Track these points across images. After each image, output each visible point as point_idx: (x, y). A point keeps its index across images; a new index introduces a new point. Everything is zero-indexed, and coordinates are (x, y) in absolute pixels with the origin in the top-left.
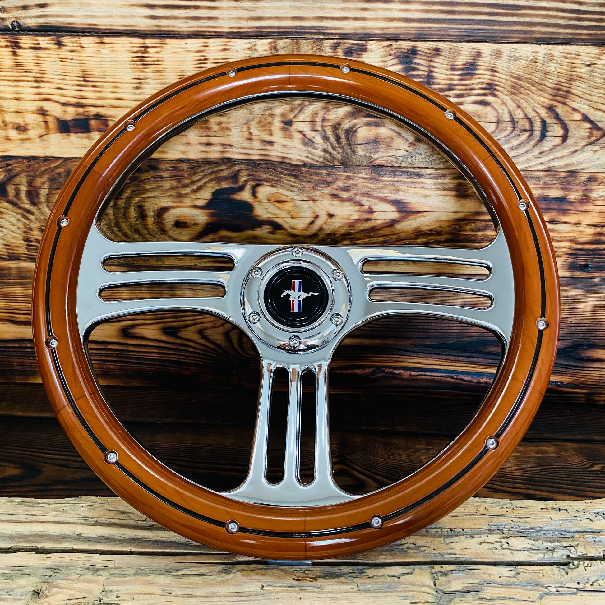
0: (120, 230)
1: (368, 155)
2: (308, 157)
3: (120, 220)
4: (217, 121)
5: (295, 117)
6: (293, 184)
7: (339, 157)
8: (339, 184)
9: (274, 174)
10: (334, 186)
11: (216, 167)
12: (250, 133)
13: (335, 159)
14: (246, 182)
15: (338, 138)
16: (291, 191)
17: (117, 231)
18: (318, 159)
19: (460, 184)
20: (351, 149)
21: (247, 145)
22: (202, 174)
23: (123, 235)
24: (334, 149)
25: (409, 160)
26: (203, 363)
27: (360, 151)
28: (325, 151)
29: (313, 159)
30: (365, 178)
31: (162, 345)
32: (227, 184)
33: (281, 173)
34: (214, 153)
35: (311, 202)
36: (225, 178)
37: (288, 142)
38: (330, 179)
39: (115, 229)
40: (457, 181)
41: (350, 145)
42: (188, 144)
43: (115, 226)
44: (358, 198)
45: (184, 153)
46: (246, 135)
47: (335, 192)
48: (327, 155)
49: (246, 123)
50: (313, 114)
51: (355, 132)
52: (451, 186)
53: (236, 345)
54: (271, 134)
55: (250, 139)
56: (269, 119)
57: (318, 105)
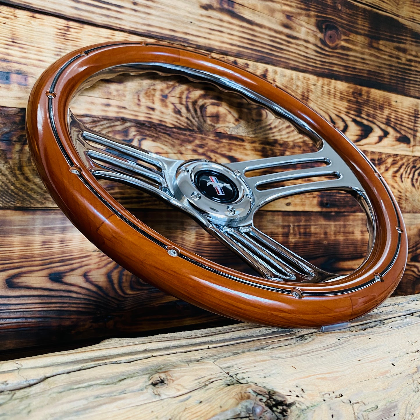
0: (23, 174)
1: (213, 124)
2: (177, 122)
3: (24, 164)
4: (116, 88)
5: (169, 93)
6: (167, 140)
7: (196, 123)
8: (197, 142)
9: (155, 132)
10: (194, 144)
11: (113, 122)
12: (139, 100)
13: (194, 125)
14: (135, 135)
15: (196, 111)
16: (166, 145)
17: (19, 174)
18: (183, 123)
19: (264, 148)
20: (203, 119)
21: (136, 108)
22: (101, 127)
23: (24, 178)
24: (193, 118)
25: (236, 131)
26: (84, 310)
27: (209, 121)
28: (187, 118)
29: (180, 124)
30: (212, 140)
31: (46, 293)
32: (120, 137)
33: (160, 132)
34: (112, 113)
35: (179, 155)
36: (119, 132)
37: (164, 110)
38: (191, 139)
39: (18, 172)
40: (262, 146)
41: (203, 116)
42: (92, 103)
43: (18, 170)
44: (209, 154)
45: (88, 110)
46: (137, 101)
47: (195, 148)
48: (189, 122)
49: (137, 93)
50: (180, 93)
51: (206, 108)
52: (259, 149)
53: (116, 286)
54: (153, 103)
55: (139, 105)
56: (153, 92)
57: (184, 87)
